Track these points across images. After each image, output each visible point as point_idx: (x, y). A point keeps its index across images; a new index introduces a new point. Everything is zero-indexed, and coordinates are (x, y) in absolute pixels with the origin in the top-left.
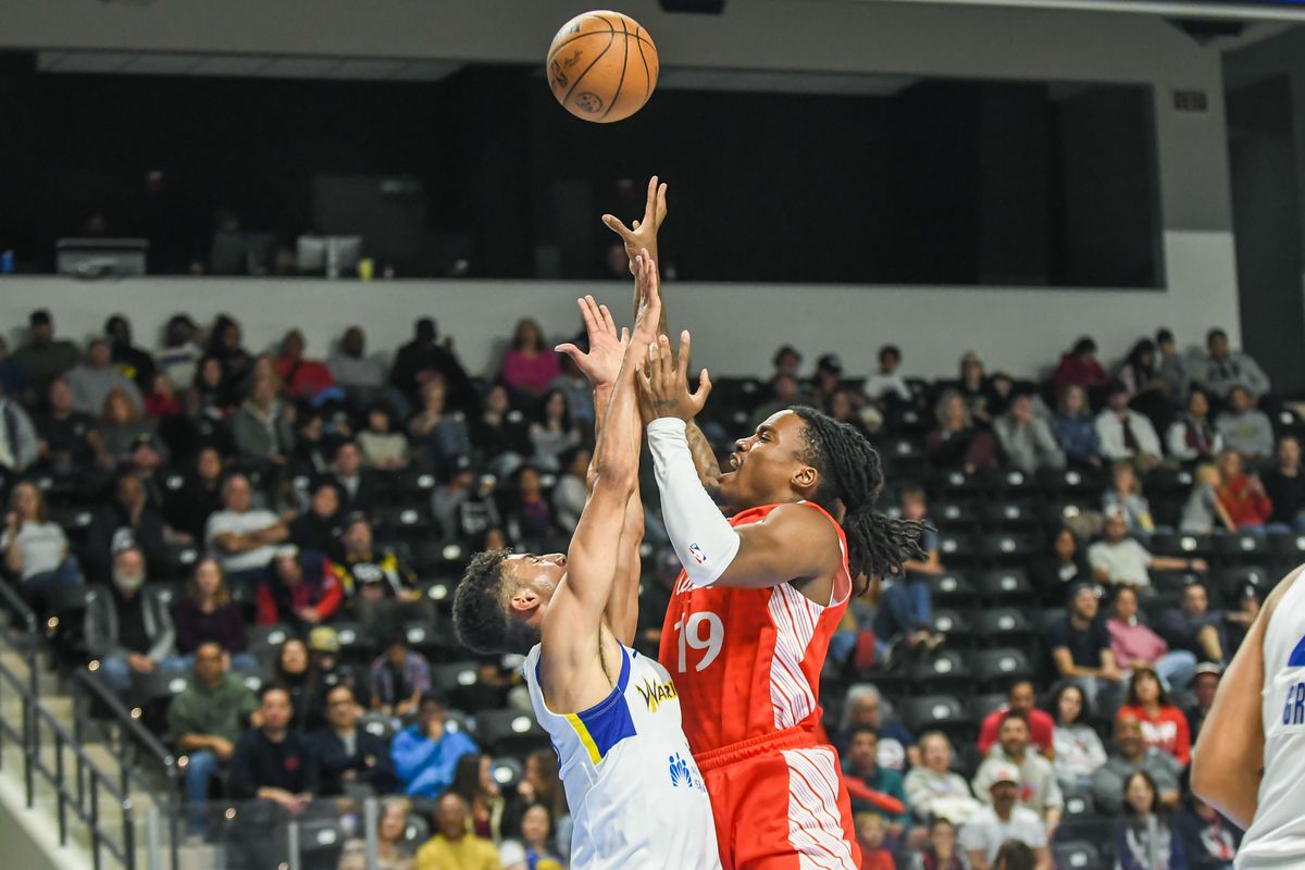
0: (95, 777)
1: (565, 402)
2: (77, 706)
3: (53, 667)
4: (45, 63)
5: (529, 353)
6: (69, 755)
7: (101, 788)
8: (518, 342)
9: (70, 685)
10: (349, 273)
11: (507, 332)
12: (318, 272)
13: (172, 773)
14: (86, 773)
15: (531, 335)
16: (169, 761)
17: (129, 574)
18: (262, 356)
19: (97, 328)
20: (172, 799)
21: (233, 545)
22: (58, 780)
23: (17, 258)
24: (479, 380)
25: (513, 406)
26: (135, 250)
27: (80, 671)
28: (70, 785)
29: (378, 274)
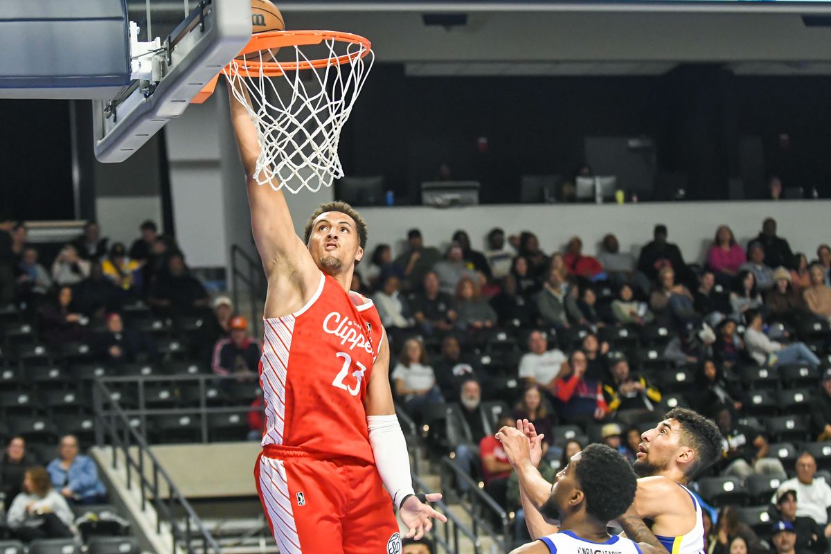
0: (456, 526)
2: (443, 482)
3: (427, 457)
4: (410, 70)
5: (726, 248)
7: (460, 533)
8: (718, 241)
9: (438, 468)
10: (610, 199)
11: (711, 235)
12: (590, 200)
13: (505, 522)
14: (451, 524)
15: (727, 236)
16: (503, 515)
17: (472, 398)
20: (505, 540)
23: (396, 196)
24: (695, 265)
25: (717, 282)
26: (473, 188)
27: (445, 459)
29: (628, 200)
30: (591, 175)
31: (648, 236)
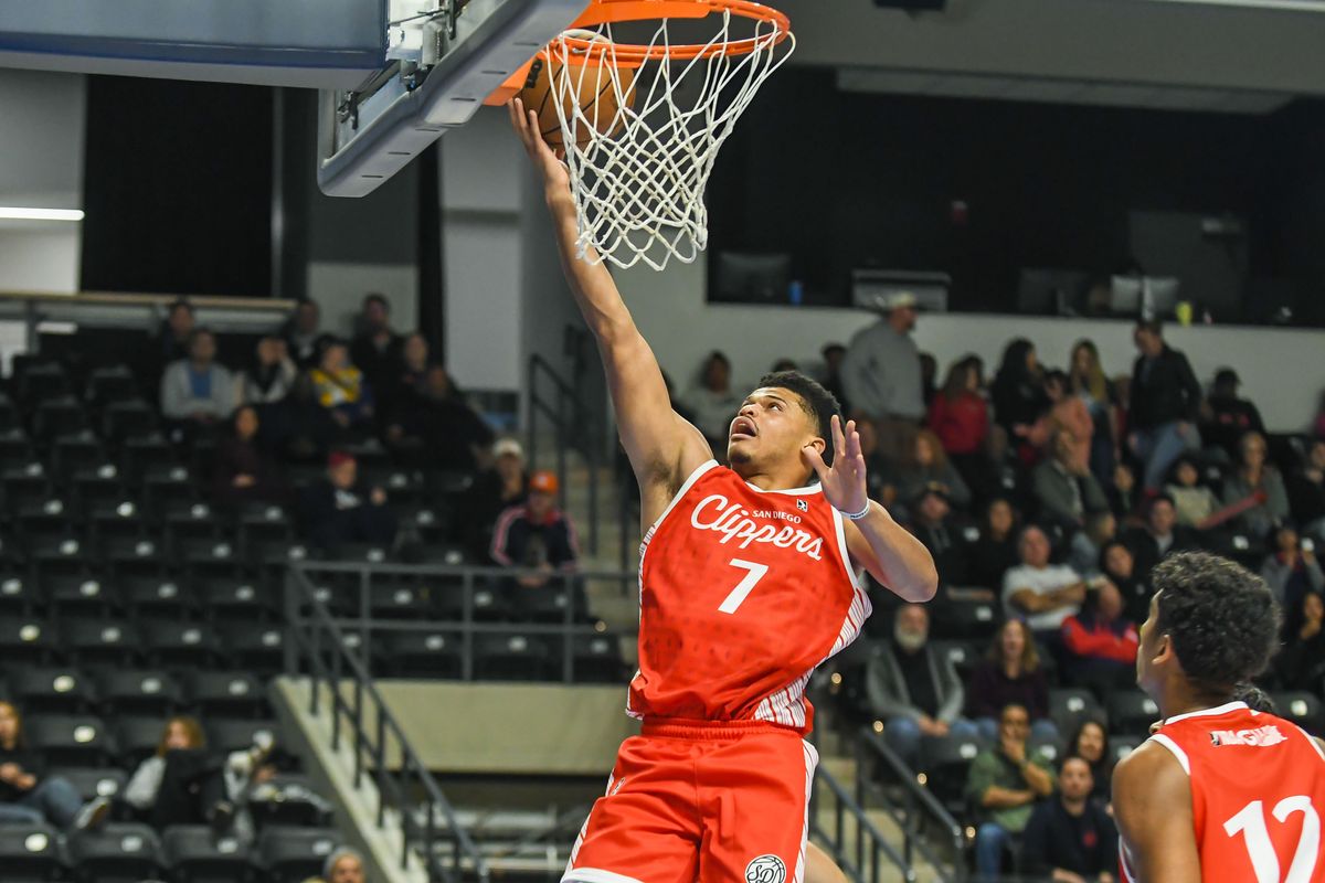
0: (877, 844)
2: (860, 769)
3: (834, 726)
4: (845, 82)
6: (850, 821)
7: (883, 856)
9: (851, 746)
10: (1167, 316)
12: (1133, 315)
13: (959, 844)
14: (867, 840)
16: (957, 831)
17: (913, 631)
20: (958, 872)
21: (1033, 605)
22: (837, 847)
23: (806, 289)
26: (939, 283)
27: (866, 731)
29: (1197, 319)
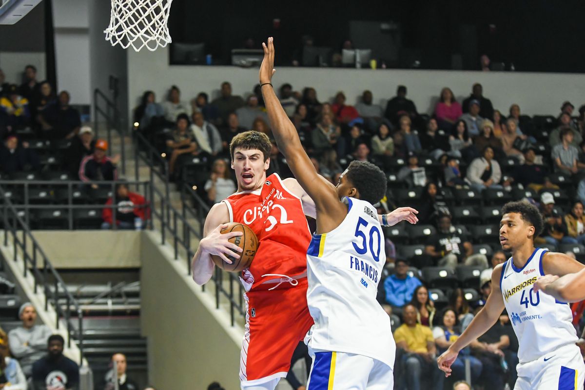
1: (465, 126)
5: (448, 104)
8: (442, 99)
10: (366, 66)
11: (438, 94)
12: (352, 65)
15: (449, 95)
18: (326, 103)
19: (251, 90)
22: (231, 296)
23: (213, 58)
24: (425, 115)
25: (440, 128)
28: (236, 299)
29: (379, 67)
30: (353, 48)
31: (393, 93)
